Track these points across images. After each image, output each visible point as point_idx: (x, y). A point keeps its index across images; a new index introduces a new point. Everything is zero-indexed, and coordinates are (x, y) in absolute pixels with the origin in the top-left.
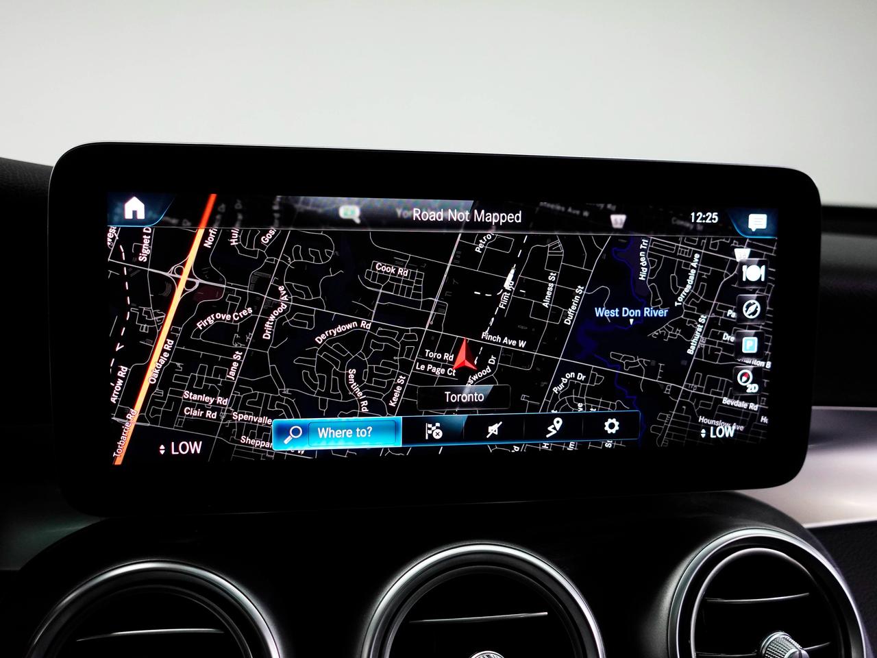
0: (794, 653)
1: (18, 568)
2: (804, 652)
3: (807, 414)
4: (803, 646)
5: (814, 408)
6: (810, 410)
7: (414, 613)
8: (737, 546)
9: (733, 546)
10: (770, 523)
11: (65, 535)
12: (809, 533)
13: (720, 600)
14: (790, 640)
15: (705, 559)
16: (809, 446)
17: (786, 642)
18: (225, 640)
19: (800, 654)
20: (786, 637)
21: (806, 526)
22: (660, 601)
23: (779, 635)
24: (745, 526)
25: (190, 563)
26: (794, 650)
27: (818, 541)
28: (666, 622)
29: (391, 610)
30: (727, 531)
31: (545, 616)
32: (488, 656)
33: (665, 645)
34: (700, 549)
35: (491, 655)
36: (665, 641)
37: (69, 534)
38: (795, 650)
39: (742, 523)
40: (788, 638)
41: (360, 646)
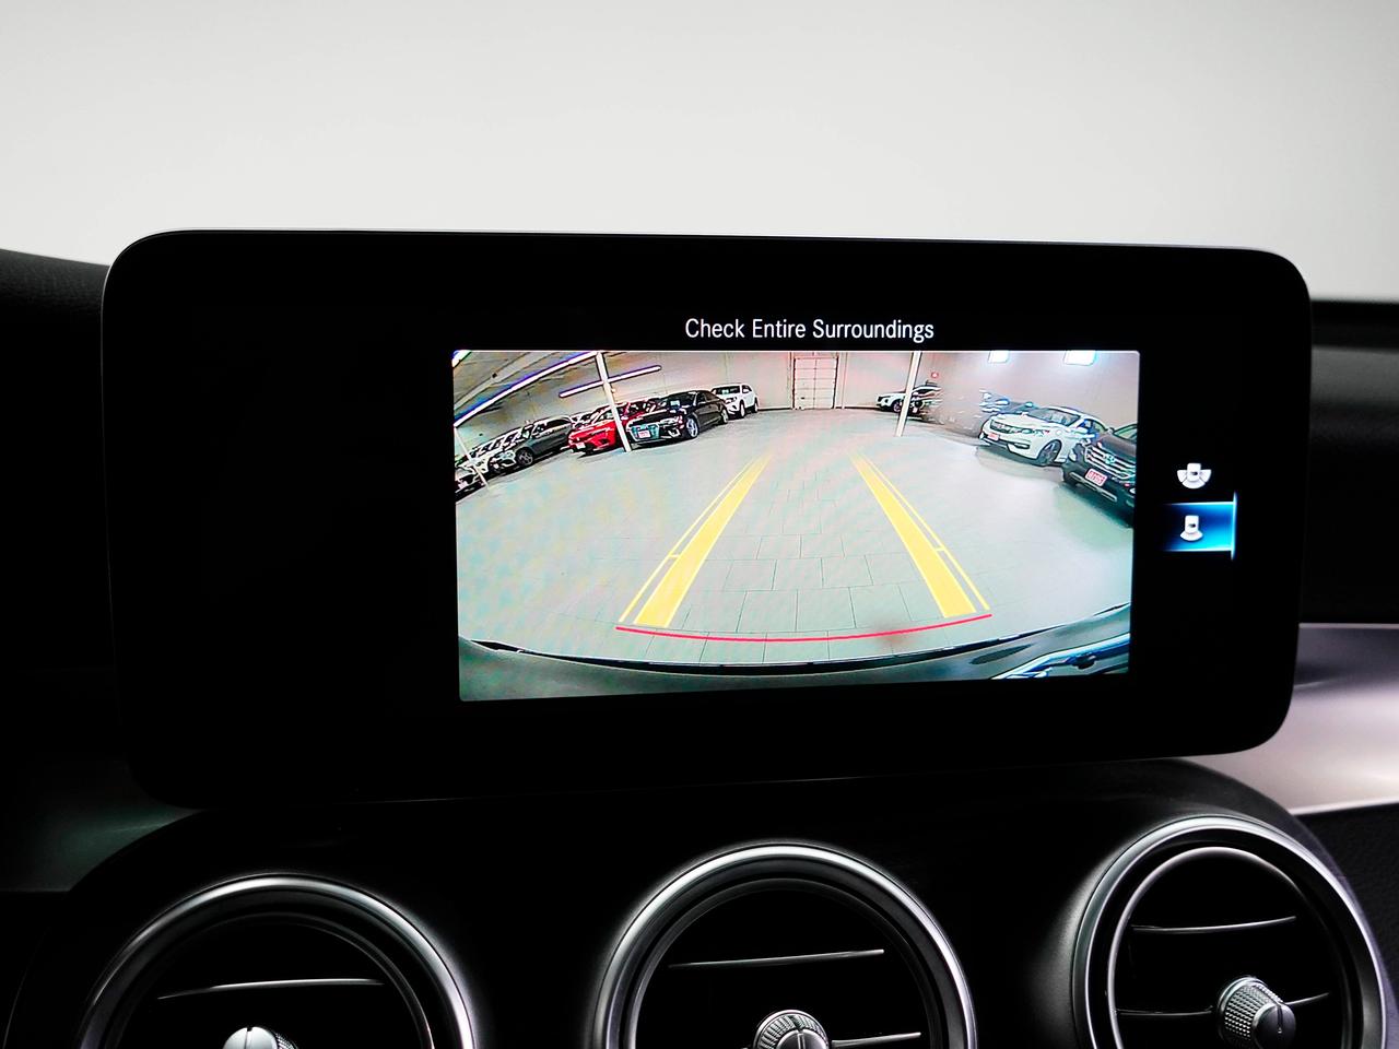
0: (1270, 1010)
1: (67, 889)
2: (1285, 1008)
3: (1292, 636)
4: (1285, 999)
5: (1302, 626)
6: (1296, 630)
7: (678, 952)
8: (1181, 843)
9: (1173, 845)
10: (1233, 808)
11: (140, 836)
12: (1298, 822)
13: (1154, 929)
14: (1265, 989)
15: (1132, 863)
16: (1296, 687)
17: (1258, 993)
18: (384, 996)
19: (1280, 1010)
20: (1258, 985)
21: (1294, 811)
22: (1061, 930)
23: (1247, 982)
24: (1195, 812)
25: (329, 879)
26: (1269, 1005)
27: (1312, 836)
28: (1069, 963)
29: (641, 947)
30: (1167, 820)
31: (880, 955)
32: (791, 1017)
33: (1068, 998)
34: (1123, 849)
35: (796, 1016)
36: (1067, 992)
37: (144, 834)
38: (1273, 1005)
39: (1188, 809)
40: (1261, 986)
41: (593, 1004)
